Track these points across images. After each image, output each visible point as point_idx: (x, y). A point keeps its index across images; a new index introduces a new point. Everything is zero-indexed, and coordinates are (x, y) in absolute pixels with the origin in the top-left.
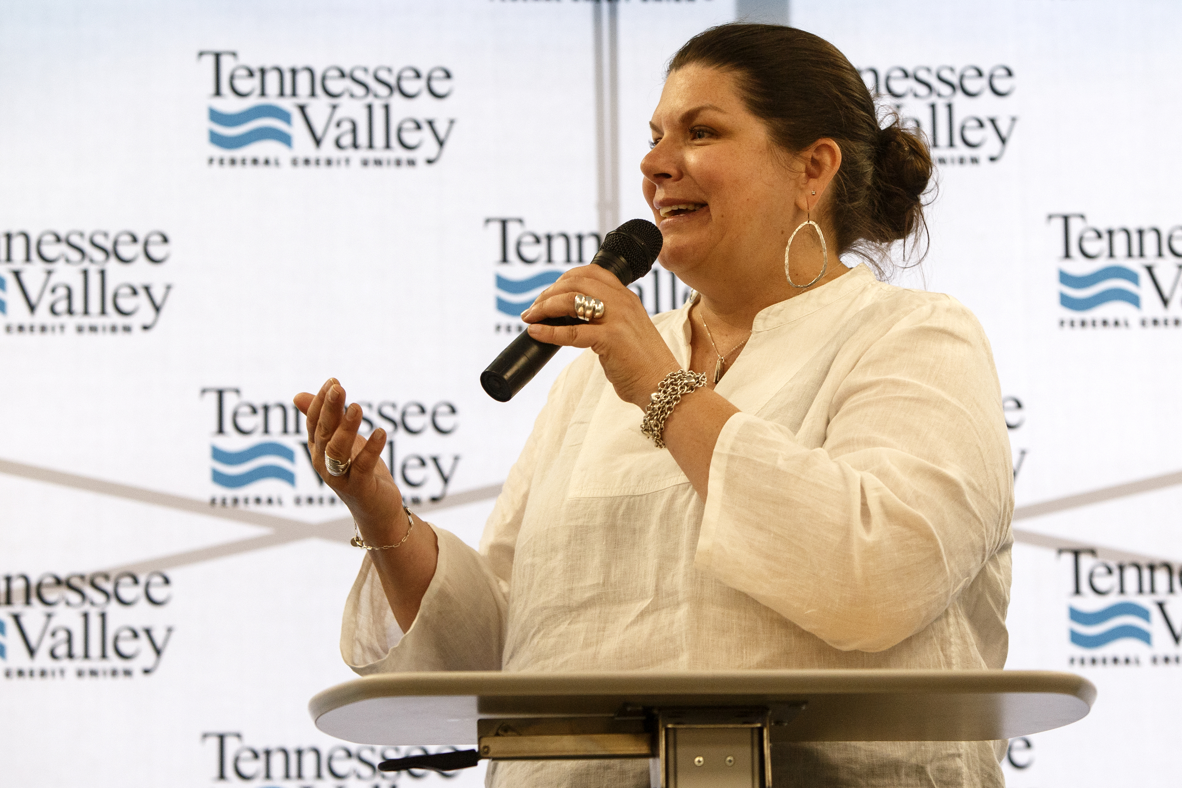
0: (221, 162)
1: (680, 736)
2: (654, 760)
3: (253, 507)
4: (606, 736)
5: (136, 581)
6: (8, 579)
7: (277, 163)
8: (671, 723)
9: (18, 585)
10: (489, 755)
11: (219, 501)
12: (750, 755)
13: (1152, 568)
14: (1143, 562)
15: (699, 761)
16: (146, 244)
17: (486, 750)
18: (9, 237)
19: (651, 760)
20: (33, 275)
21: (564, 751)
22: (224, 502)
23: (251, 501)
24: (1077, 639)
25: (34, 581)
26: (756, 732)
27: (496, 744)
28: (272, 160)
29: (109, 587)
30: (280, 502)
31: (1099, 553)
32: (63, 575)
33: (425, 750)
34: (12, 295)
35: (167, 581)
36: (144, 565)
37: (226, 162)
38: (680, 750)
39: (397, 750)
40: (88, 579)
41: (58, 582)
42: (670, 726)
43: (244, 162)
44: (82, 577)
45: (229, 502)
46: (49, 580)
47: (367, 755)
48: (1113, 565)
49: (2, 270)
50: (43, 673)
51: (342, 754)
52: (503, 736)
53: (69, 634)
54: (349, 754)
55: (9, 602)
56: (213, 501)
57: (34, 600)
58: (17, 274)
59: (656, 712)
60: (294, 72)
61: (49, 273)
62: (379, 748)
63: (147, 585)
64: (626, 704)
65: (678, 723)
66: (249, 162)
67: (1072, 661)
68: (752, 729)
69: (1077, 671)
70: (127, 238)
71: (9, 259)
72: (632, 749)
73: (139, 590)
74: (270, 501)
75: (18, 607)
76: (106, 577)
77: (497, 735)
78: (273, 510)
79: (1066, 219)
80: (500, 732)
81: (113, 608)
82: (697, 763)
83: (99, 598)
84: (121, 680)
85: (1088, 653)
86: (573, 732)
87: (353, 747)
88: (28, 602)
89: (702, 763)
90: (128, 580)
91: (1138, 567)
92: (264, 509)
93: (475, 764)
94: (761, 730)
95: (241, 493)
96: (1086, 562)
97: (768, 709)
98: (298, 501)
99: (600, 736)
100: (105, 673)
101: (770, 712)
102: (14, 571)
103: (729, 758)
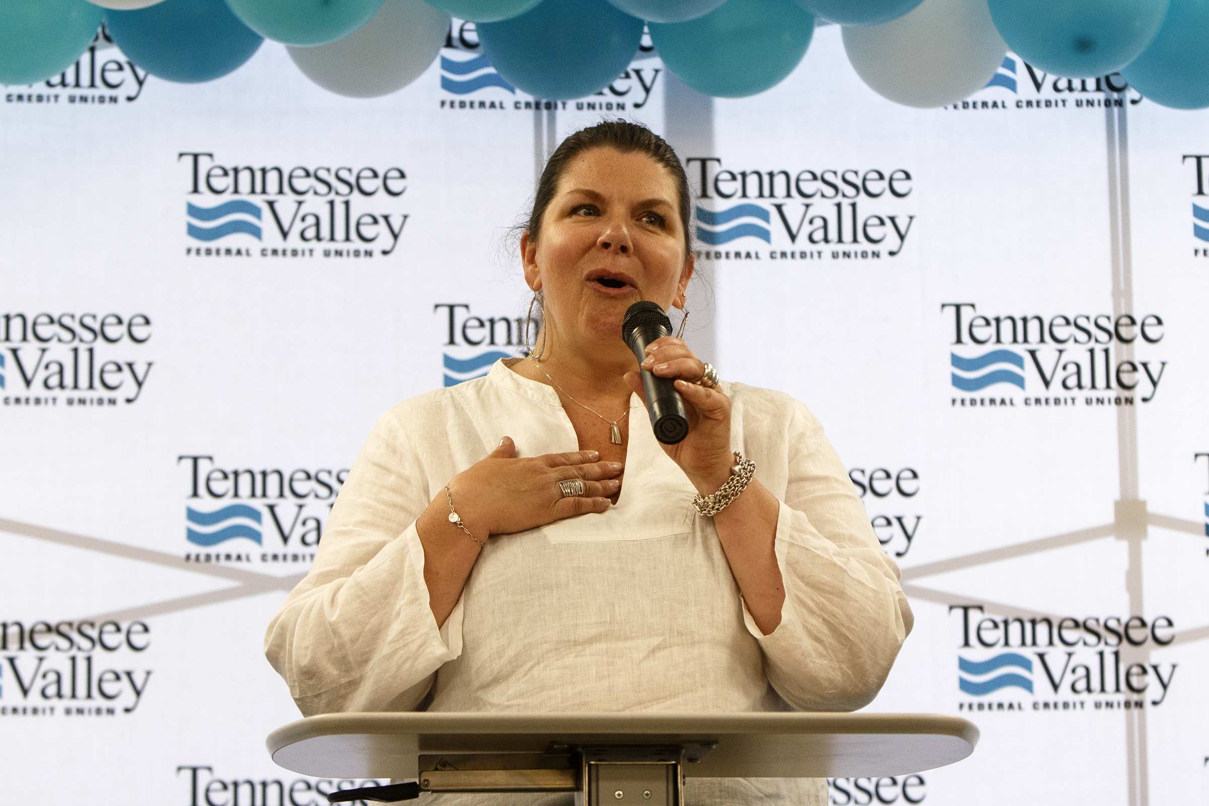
0: (198, 252)
1: (602, 772)
2: (579, 793)
3: (223, 562)
4: (535, 771)
5: (118, 629)
6: (5, 626)
7: (248, 253)
8: (594, 761)
9: (13, 631)
10: (429, 788)
11: (193, 557)
12: (665, 789)
13: (1033, 622)
14: (1026, 618)
15: (619, 795)
16: (130, 325)
17: (426, 783)
18: (8, 318)
19: (576, 793)
20: (30, 352)
21: (497, 785)
22: (197, 558)
23: (222, 558)
24: (965, 686)
25: (27, 627)
26: (671, 768)
27: (435, 778)
28: (244, 251)
29: (94, 633)
30: (248, 559)
31: (985, 609)
32: (53, 622)
33: (376, 783)
34: (10, 371)
35: (146, 629)
36: (126, 613)
37: (203, 252)
38: (602, 784)
39: (352, 783)
40: (75, 626)
41: (49, 629)
42: (592, 762)
43: (218, 252)
44: (70, 624)
45: (202, 558)
46: (41, 627)
47: (325, 787)
48: (999, 619)
49: (1, 348)
50: (35, 711)
51: (302, 786)
52: (442, 770)
53: (59, 676)
54: (309, 787)
55: (4, 647)
56: (188, 557)
57: (27, 645)
58: (14, 351)
59: (580, 749)
60: (264, 171)
61: (44, 350)
62: (336, 781)
63: (129, 633)
64: (553, 742)
65: (599, 760)
66: (223, 252)
67: (961, 706)
68: (668, 765)
69: (966, 715)
70: (114, 320)
71: (7, 339)
72: (558, 783)
73: (122, 637)
74: (239, 558)
75: (13, 648)
76: (92, 625)
77: (436, 769)
78: (243, 565)
79: (958, 307)
80: (439, 767)
81: (98, 653)
82: (617, 796)
83: (85, 644)
84: (104, 717)
85: (975, 700)
86: (505, 768)
87: (313, 780)
88: (22, 647)
89: (622, 796)
90: (111, 628)
91: (1021, 621)
92: (233, 564)
93: (417, 796)
94: (675, 766)
95: (213, 550)
96: (975, 617)
97: (682, 748)
98: (264, 558)
99: (528, 771)
100: (90, 711)
101: (684, 751)
102: (9, 620)
103: (646, 792)
